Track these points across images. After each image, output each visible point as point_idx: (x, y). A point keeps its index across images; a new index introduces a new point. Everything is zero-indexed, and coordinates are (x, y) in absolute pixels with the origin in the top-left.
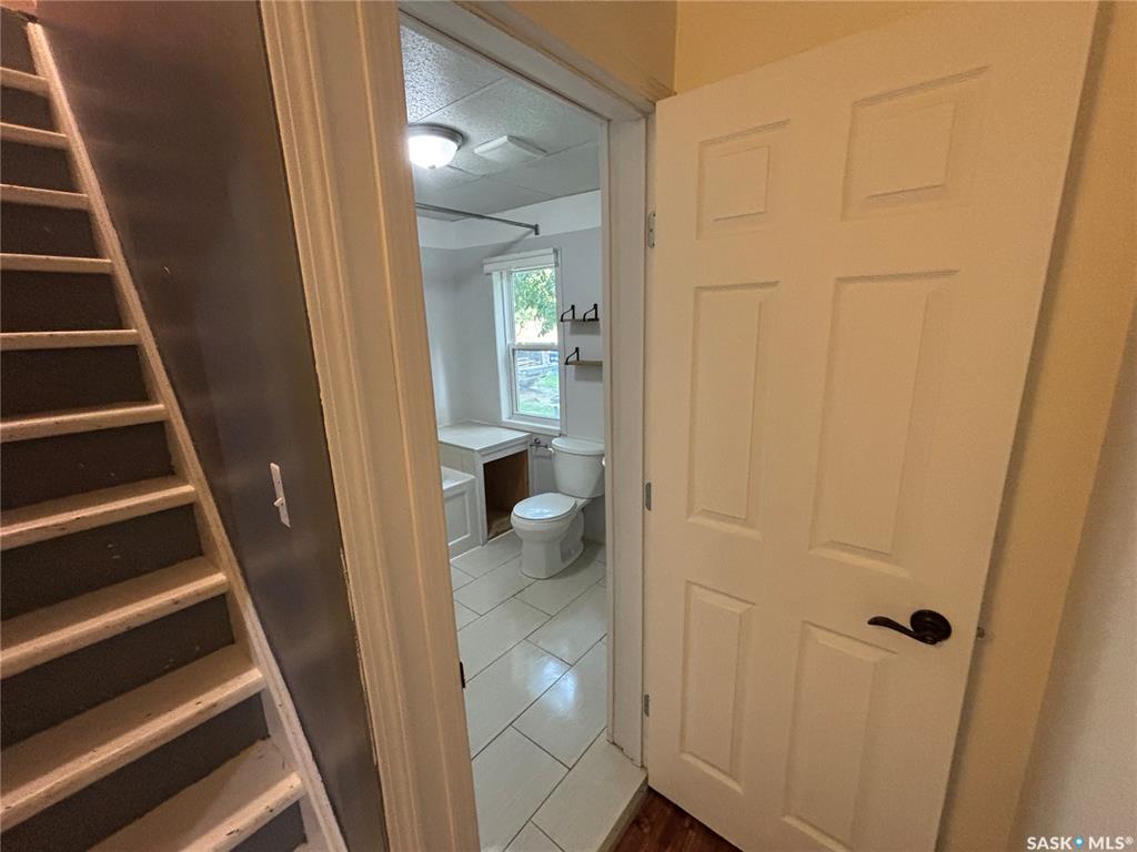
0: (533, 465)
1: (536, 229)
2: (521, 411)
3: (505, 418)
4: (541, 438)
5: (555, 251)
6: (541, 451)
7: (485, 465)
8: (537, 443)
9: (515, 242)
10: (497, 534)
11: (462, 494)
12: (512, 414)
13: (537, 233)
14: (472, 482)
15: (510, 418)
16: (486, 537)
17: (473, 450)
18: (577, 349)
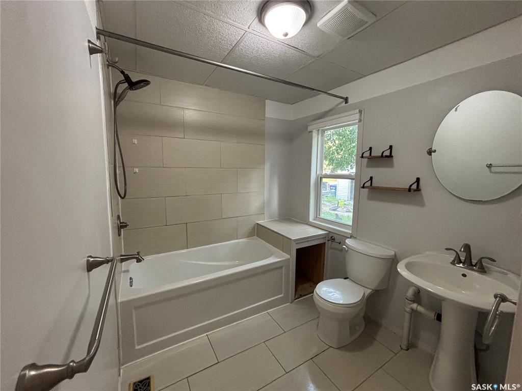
0: (329, 253)
1: (346, 100)
2: (322, 216)
3: (311, 219)
4: (335, 236)
5: (360, 112)
6: (335, 245)
7: (297, 250)
8: (333, 239)
9: (331, 110)
10: (301, 296)
11: (282, 267)
12: (317, 217)
13: (346, 102)
14: (288, 260)
15: (314, 220)
16: (293, 298)
17: (290, 239)
18: (371, 178)
